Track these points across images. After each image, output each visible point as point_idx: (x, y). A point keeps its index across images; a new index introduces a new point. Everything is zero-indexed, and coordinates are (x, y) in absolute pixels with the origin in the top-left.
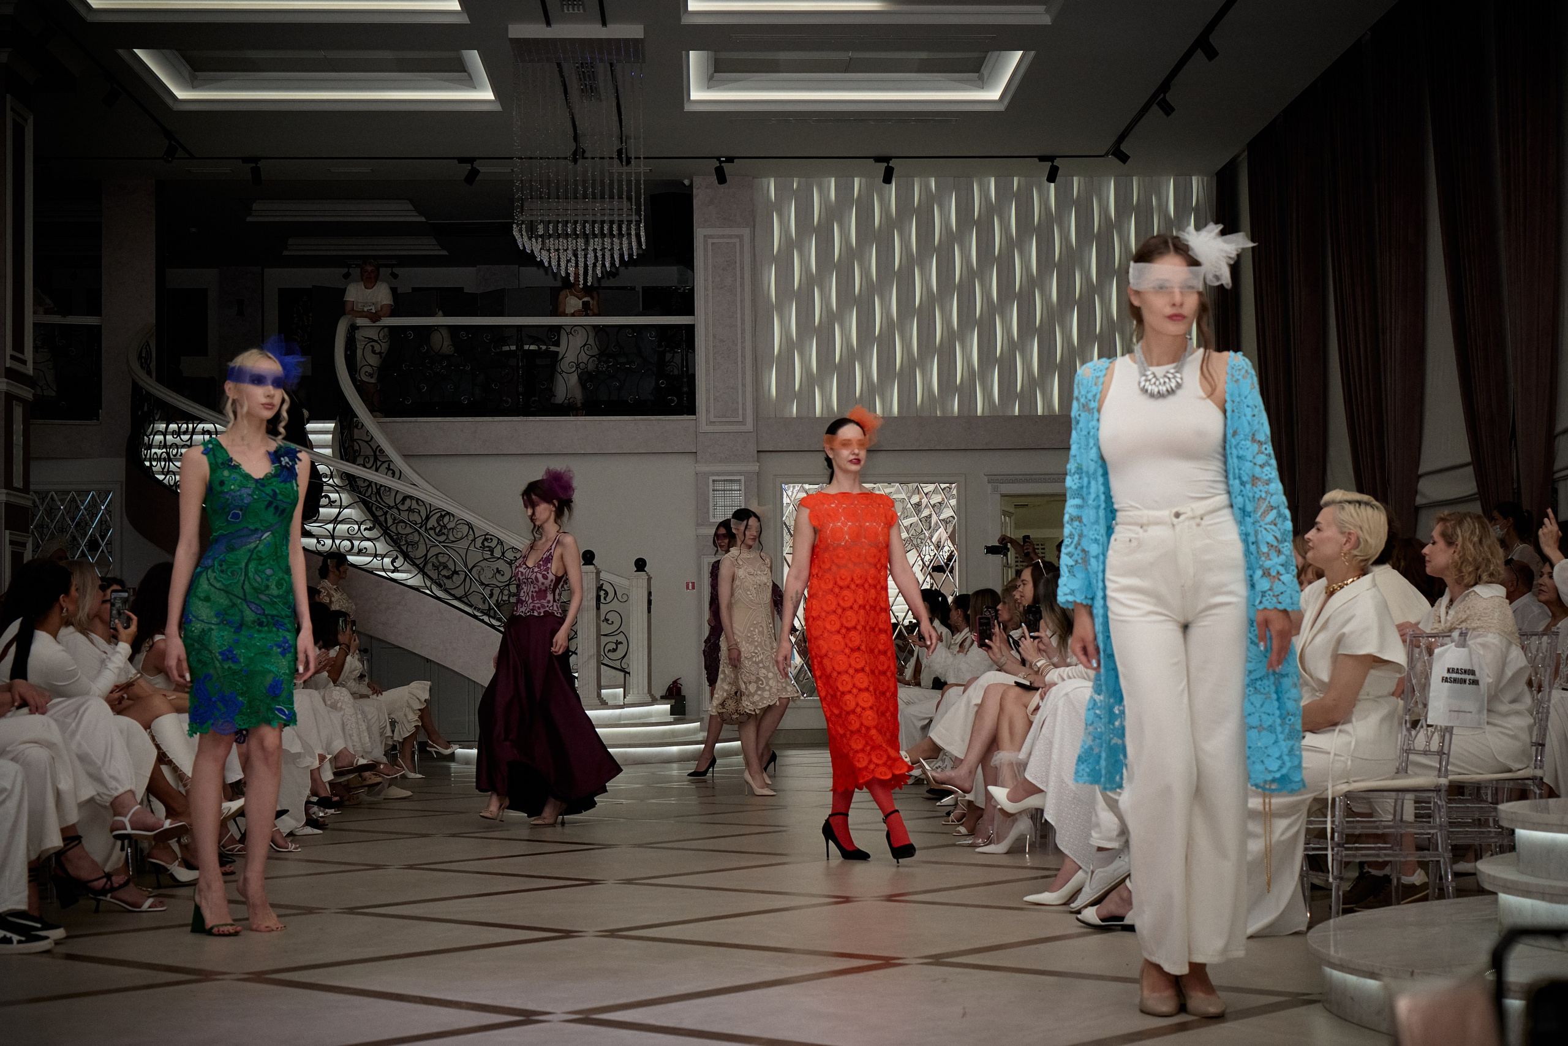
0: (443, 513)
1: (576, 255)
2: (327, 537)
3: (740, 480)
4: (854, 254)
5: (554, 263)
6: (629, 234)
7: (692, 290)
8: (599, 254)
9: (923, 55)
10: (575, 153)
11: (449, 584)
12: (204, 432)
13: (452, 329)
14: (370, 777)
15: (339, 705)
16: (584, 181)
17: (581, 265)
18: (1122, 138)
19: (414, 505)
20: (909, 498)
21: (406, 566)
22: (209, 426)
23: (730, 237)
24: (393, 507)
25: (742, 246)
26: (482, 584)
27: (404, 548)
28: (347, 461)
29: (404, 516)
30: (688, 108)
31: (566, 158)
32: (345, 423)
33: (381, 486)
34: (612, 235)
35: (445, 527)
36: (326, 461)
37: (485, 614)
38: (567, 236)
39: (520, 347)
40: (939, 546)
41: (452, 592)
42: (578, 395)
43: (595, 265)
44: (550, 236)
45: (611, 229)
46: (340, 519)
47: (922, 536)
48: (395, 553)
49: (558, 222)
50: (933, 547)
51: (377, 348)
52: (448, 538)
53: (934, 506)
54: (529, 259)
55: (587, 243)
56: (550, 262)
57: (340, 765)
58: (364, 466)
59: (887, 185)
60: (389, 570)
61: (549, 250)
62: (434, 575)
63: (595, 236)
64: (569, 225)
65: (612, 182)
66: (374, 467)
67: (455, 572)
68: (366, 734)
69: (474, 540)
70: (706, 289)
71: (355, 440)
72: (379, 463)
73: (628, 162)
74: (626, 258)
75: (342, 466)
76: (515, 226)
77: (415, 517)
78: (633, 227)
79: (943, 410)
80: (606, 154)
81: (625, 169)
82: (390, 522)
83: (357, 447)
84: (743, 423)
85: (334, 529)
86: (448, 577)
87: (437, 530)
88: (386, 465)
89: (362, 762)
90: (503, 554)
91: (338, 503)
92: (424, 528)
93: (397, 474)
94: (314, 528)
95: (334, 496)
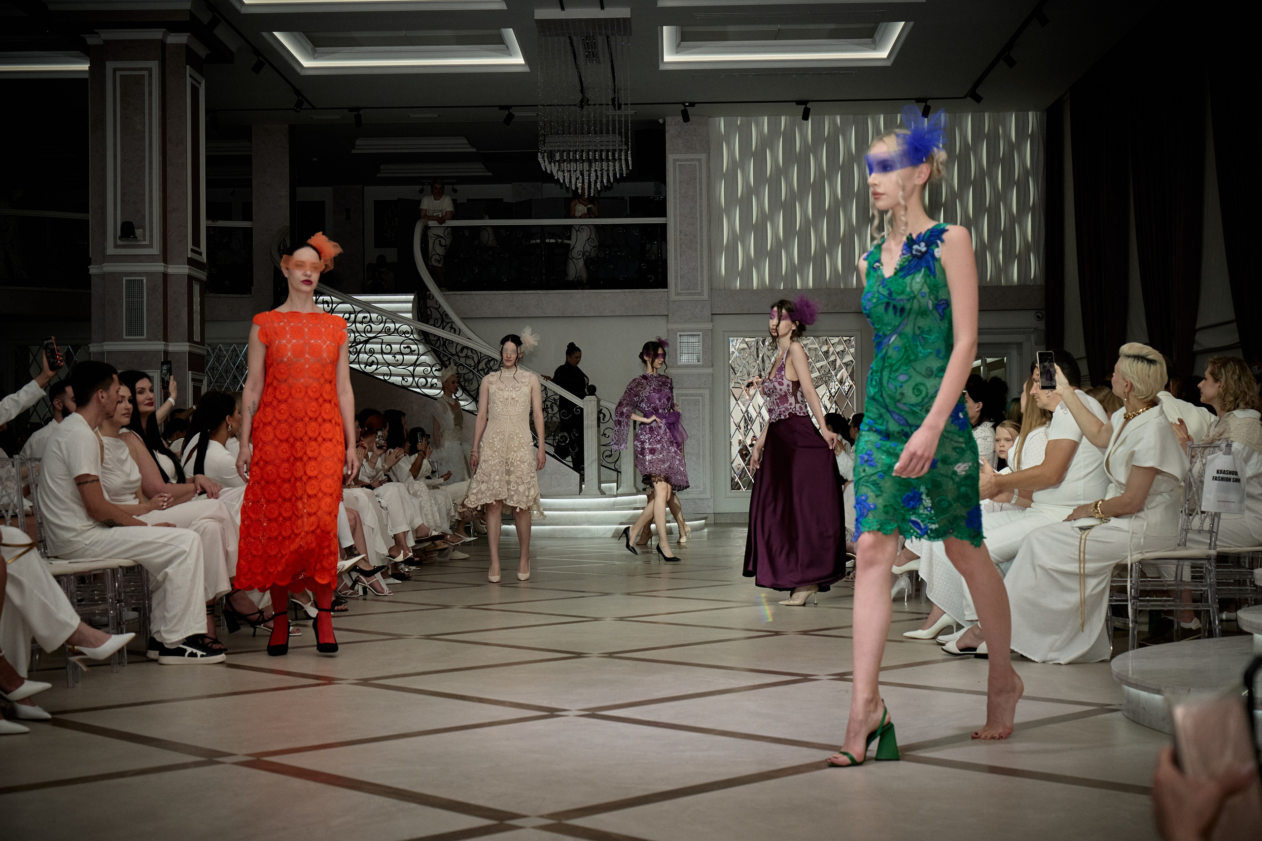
0: (490, 359)
1: (582, 175)
2: (409, 376)
3: (699, 335)
4: (781, 172)
5: (567, 181)
6: (620, 159)
7: (665, 199)
8: (599, 173)
9: (832, 26)
10: (582, 101)
12: (324, 302)
13: (496, 228)
14: (441, 544)
15: (419, 493)
16: (589, 122)
17: (586, 181)
18: (977, 84)
19: (470, 353)
20: (821, 347)
21: (464, 396)
22: (327, 298)
23: (692, 160)
24: (454, 355)
25: (700, 166)
27: (463, 383)
28: (423, 322)
29: (463, 361)
30: (662, 67)
31: (575, 105)
32: (421, 295)
33: (446, 339)
34: (608, 160)
36: (408, 322)
38: (576, 161)
39: (543, 241)
40: (841, 382)
42: (584, 275)
43: (596, 182)
44: (564, 161)
45: (607, 156)
46: (418, 363)
47: (829, 375)
49: (570, 151)
50: (837, 383)
51: (443, 243)
53: (838, 353)
54: (550, 178)
55: (590, 166)
56: (564, 180)
57: (419, 535)
58: (435, 326)
59: (805, 122)
61: (563, 171)
63: (596, 160)
64: (578, 153)
65: (608, 122)
66: (441, 326)
68: (437, 514)
70: (675, 198)
71: (428, 308)
72: (445, 324)
73: (620, 108)
74: (618, 176)
75: (418, 326)
76: (539, 154)
77: (470, 362)
78: (623, 153)
79: (845, 284)
80: (604, 102)
81: (618, 112)
83: (429, 312)
84: (700, 294)
85: (414, 370)
87: (486, 371)
88: (450, 325)
89: (435, 533)
91: (417, 352)
93: (458, 331)
94: (400, 370)
95: (414, 347)
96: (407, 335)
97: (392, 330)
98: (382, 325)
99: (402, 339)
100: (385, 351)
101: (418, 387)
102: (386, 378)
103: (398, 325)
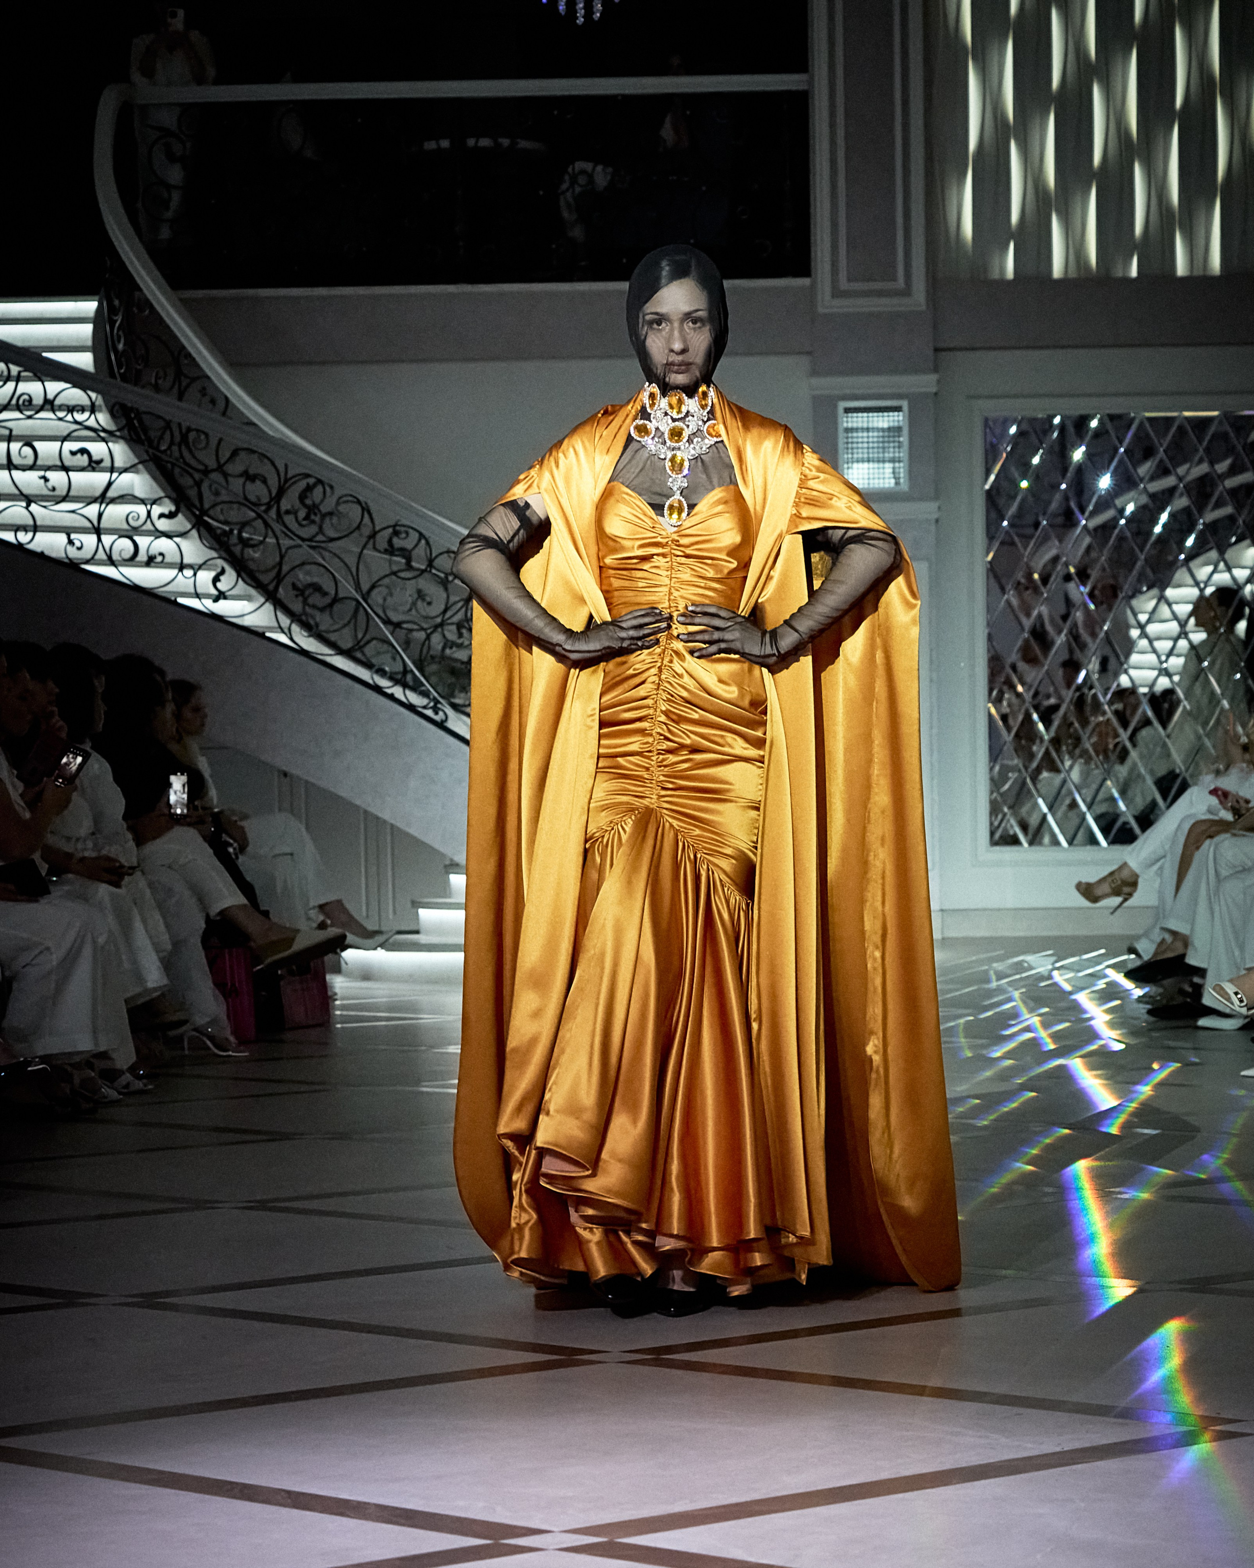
0: (311, 481)
2: (85, 532)
3: (899, 409)
11: (324, 621)
19: (255, 466)
21: (242, 587)
24: (213, 469)
26: (387, 622)
27: (237, 550)
28: (123, 378)
29: (235, 487)
32: (116, 303)
33: (189, 430)
35: (313, 509)
36: (82, 380)
37: (397, 682)
39: (458, 143)
41: (333, 637)
48: (220, 563)
51: (178, 148)
52: (321, 530)
58: (157, 388)
60: (208, 596)
62: (297, 606)
66: (175, 390)
67: (336, 600)
69: (373, 535)
72: (185, 382)
75: (110, 391)
77: (257, 490)
82: (208, 499)
84: (903, 294)
85: (100, 515)
86: (322, 610)
87: (300, 515)
88: (197, 387)
90: (431, 563)
91: (107, 463)
92: (273, 513)
93: (221, 404)
94: (60, 514)
95: (98, 449)
96: (79, 417)
97: (38, 400)
98: (11, 385)
99: (64, 428)
100: (16, 460)
101: (111, 561)
102: (23, 537)
103: (54, 387)
